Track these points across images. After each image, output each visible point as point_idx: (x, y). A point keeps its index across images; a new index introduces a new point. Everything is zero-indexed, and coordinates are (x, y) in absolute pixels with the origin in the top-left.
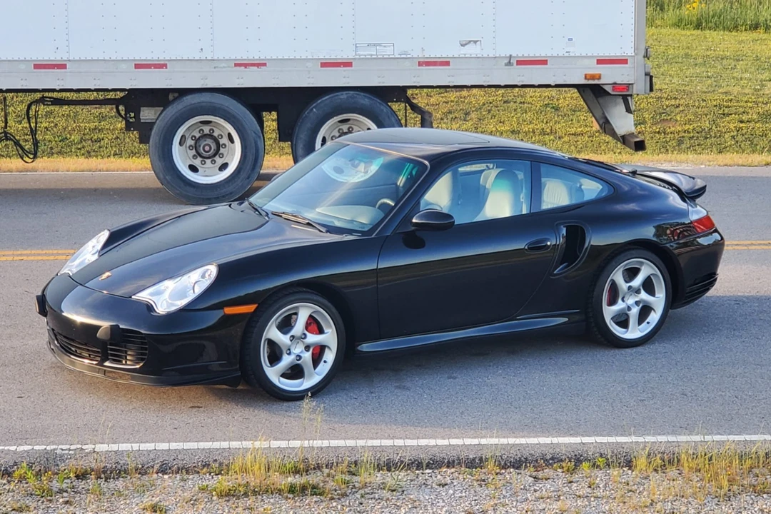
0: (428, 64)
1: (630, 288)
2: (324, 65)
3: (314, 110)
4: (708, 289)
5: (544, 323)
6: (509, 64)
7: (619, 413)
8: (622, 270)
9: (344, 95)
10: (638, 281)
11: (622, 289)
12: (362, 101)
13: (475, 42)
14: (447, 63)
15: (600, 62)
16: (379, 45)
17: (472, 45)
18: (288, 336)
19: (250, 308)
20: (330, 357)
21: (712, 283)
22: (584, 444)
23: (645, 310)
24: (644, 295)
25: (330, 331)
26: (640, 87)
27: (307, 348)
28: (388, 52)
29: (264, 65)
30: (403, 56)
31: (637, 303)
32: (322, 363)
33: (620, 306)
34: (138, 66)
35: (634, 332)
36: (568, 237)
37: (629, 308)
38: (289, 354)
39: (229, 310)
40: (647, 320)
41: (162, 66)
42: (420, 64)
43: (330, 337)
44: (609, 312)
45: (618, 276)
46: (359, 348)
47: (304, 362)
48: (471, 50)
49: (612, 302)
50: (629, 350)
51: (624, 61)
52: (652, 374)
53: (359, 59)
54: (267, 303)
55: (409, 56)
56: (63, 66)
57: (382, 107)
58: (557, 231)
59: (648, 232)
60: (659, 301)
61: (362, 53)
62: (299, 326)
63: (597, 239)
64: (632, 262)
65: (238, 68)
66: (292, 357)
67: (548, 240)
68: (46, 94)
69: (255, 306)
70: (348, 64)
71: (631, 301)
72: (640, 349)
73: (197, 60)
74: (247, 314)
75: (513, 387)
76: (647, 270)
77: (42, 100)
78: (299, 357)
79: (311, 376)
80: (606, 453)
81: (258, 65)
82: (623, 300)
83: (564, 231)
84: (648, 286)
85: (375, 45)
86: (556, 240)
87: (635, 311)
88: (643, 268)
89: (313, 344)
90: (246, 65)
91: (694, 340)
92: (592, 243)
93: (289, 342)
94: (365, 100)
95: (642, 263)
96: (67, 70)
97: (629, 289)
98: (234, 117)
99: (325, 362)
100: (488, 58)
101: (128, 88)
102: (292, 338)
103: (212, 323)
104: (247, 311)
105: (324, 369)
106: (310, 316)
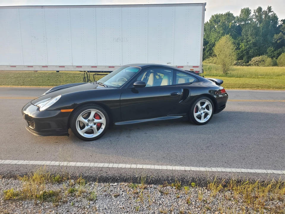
1: (202, 108)
4: (223, 109)
5: (174, 117)
7: (200, 153)
8: (199, 103)
10: (204, 106)
11: (200, 108)
15: (193, 67)
17: (169, 64)
18: (87, 120)
19: (71, 110)
20: (103, 127)
21: (224, 108)
22: (186, 171)
23: (206, 115)
24: (206, 110)
25: (103, 118)
26: (201, 72)
27: (95, 124)
31: (204, 112)
32: (101, 129)
33: (199, 113)
35: (203, 121)
36: (184, 92)
37: (202, 114)
38: (88, 126)
39: (63, 111)
43: (103, 120)
44: (196, 115)
45: (199, 104)
46: (115, 124)
47: (94, 128)
49: (197, 112)
50: (201, 126)
51: (198, 67)
52: (210, 135)
54: (78, 109)
56: (96, 67)
58: (180, 90)
59: (207, 92)
60: (210, 112)
62: (91, 117)
63: (192, 94)
64: (203, 100)
66: (89, 127)
67: (177, 93)
69: (72, 110)
71: (202, 112)
72: (204, 126)
74: (70, 112)
75: (163, 138)
76: (207, 103)
78: (91, 127)
79: (96, 133)
80: (196, 178)
82: (200, 111)
83: (182, 91)
84: (207, 107)
86: (180, 93)
87: (203, 114)
88: (206, 102)
89: (97, 123)
91: (220, 123)
92: (191, 95)
93: (87, 122)
95: (206, 101)
99: (102, 128)
102: (89, 121)
103: (56, 115)
104: (69, 111)
105: (101, 131)
106: (95, 113)
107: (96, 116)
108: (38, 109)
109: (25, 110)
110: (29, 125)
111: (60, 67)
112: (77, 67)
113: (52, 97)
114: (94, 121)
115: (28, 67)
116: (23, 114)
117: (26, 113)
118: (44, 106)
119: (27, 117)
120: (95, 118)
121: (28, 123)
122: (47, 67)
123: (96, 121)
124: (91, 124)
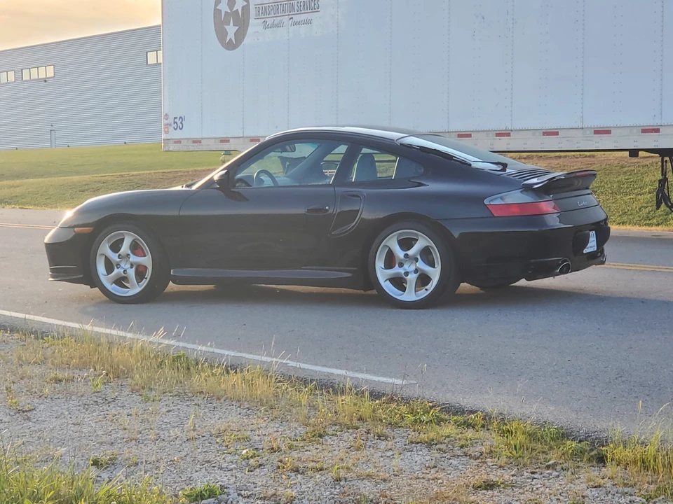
8: (396, 238)
10: (415, 251)
11: (398, 257)
18: (117, 255)
19: (89, 230)
20: (148, 275)
23: (423, 279)
25: (148, 255)
27: (132, 266)
33: (395, 270)
35: (410, 295)
37: (407, 274)
39: (77, 230)
40: (426, 287)
43: (147, 260)
44: (385, 274)
45: (392, 243)
47: (129, 275)
49: (389, 266)
58: (337, 198)
60: (435, 271)
62: (125, 248)
64: (408, 233)
66: (121, 270)
69: (92, 229)
71: (409, 267)
76: (422, 242)
78: (125, 272)
82: (400, 266)
84: (425, 255)
86: (334, 207)
87: (413, 277)
88: (419, 240)
89: (136, 263)
93: (118, 260)
95: (418, 235)
97: (405, 257)
99: (146, 278)
104: (87, 232)
105: (144, 283)
106: (133, 241)
107: (136, 248)
114: (131, 260)
120: (132, 252)
123: (134, 259)
124: (125, 266)
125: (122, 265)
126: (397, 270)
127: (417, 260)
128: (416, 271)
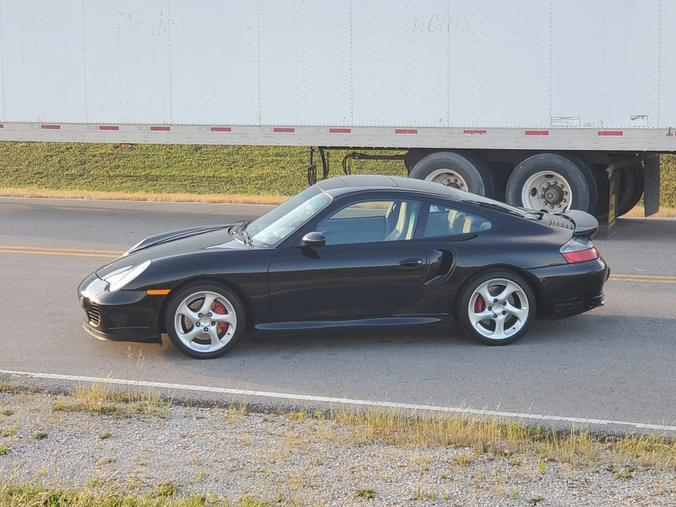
0: (606, 133)
1: (496, 301)
2: (528, 133)
3: (521, 168)
6: (670, 134)
8: (486, 287)
9: (542, 157)
10: (504, 295)
11: (488, 300)
12: (556, 162)
13: (643, 117)
14: (621, 133)
16: (569, 118)
17: (640, 119)
18: (197, 314)
19: (166, 292)
20: (231, 331)
24: (509, 307)
25: (231, 313)
27: (213, 323)
28: (575, 123)
29: (485, 132)
30: (586, 127)
32: (226, 334)
34: (398, 131)
35: (499, 334)
36: (443, 259)
37: (496, 316)
38: (198, 326)
39: (151, 292)
40: (513, 326)
41: (413, 131)
42: (600, 133)
43: (231, 317)
44: (475, 317)
45: (483, 290)
46: (256, 327)
47: (211, 333)
48: (640, 123)
49: (479, 310)
53: (555, 129)
54: (179, 290)
55: (591, 127)
56: (349, 131)
57: (571, 166)
58: (431, 254)
60: (523, 313)
61: (555, 124)
62: (206, 307)
65: (466, 134)
66: (201, 328)
67: (420, 259)
68: (356, 151)
69: (168, 291)
70: (546, 133)
71: (498, 310)
73: (438, 128)
76: (511, 288)
77: (354, 155)
78: (206, 329)
79: (216, 343)
81: (481, 132)
82: (490, 309)
83: (440, 254)
85: (566, 118)
86: (427, 260)
87: (501, 318)
88: (507, 286)
89: (218, 321)
90: (472, 132)
92: (457, 265)
93: (198, 318)
94: (558, 161)
95: (507, 283)
96: (351, 134)
97: (494, 302)
98: (463, 170)
99: (228, 334)
100: (653, 129)
101: (409, 147)
102: (200, 315)
103: (138, 300)
104: (163, 294)
105: (227, 339)
106: (215, 300)
107: (218, 307)
108: (107, 288)
109: (84, 288)
110: (90, 318)
111: (213, 129)
112: (276, 130)
113: (135, 264)
114: (212, 318)
115: (102, 128)
116: (80, 296)
117: (86, 296)
118: (119, 280)
119: (87, 304)
120: (213, 311)
121: (88, 315)
122: (168, 129)
123: (215, 316)
124: (205, 323)
125: (202, 323)
126: (487, 313)
127: (505, 304)
128: (504, 313)
